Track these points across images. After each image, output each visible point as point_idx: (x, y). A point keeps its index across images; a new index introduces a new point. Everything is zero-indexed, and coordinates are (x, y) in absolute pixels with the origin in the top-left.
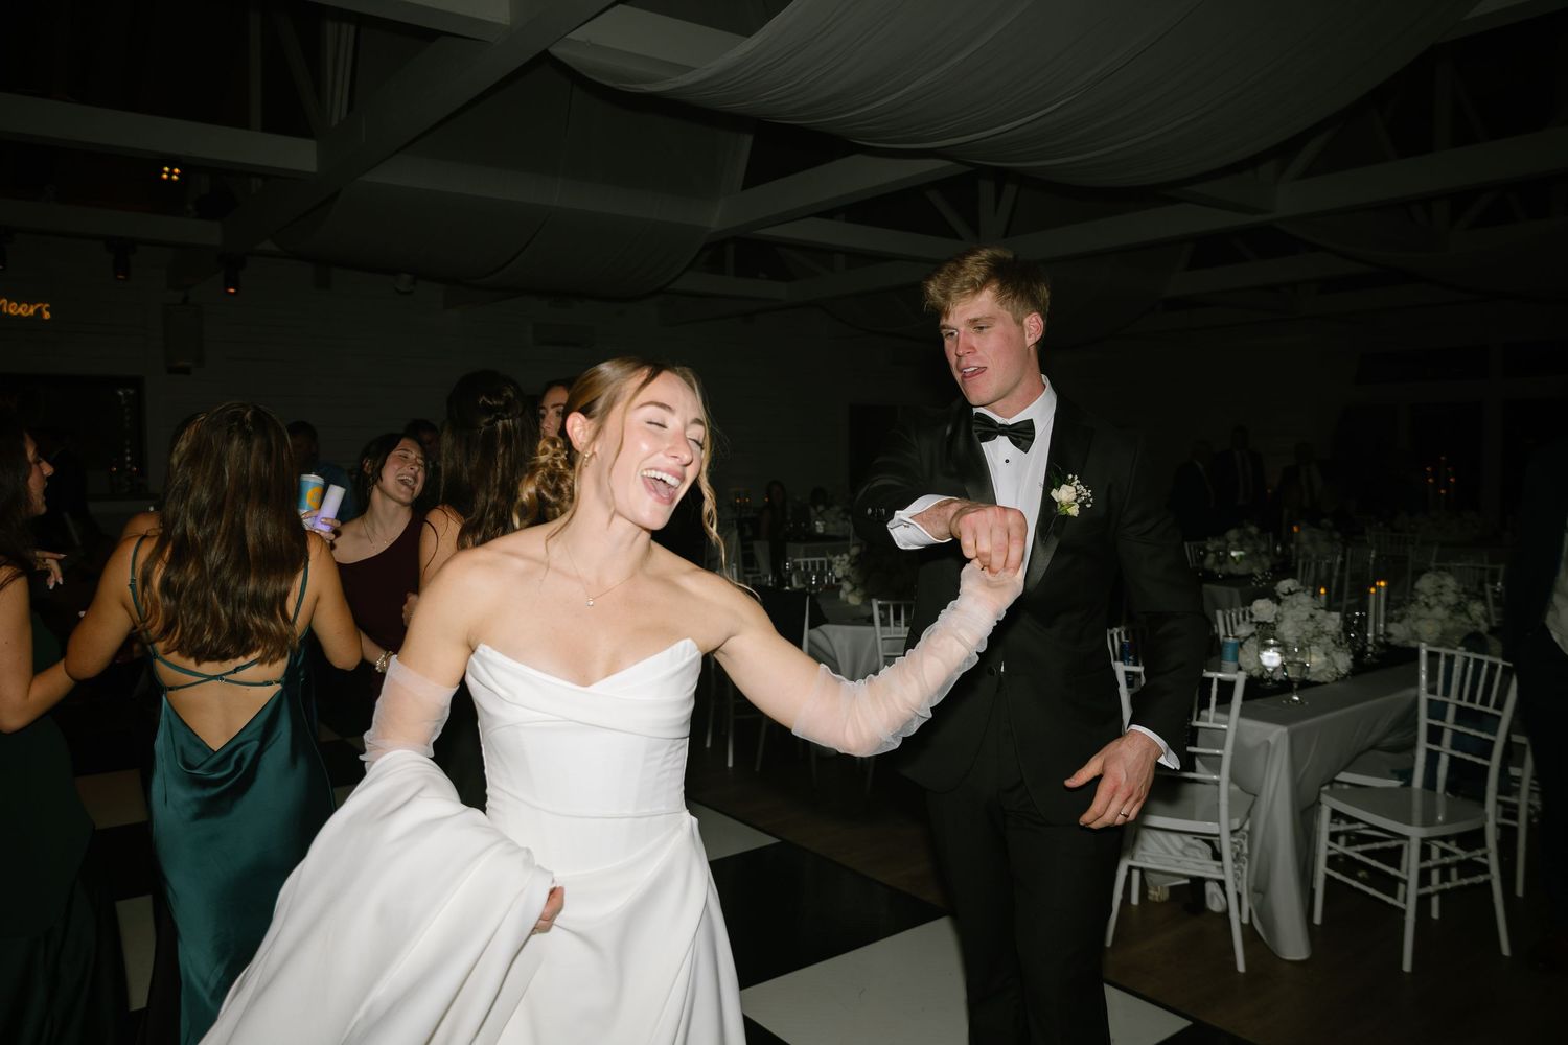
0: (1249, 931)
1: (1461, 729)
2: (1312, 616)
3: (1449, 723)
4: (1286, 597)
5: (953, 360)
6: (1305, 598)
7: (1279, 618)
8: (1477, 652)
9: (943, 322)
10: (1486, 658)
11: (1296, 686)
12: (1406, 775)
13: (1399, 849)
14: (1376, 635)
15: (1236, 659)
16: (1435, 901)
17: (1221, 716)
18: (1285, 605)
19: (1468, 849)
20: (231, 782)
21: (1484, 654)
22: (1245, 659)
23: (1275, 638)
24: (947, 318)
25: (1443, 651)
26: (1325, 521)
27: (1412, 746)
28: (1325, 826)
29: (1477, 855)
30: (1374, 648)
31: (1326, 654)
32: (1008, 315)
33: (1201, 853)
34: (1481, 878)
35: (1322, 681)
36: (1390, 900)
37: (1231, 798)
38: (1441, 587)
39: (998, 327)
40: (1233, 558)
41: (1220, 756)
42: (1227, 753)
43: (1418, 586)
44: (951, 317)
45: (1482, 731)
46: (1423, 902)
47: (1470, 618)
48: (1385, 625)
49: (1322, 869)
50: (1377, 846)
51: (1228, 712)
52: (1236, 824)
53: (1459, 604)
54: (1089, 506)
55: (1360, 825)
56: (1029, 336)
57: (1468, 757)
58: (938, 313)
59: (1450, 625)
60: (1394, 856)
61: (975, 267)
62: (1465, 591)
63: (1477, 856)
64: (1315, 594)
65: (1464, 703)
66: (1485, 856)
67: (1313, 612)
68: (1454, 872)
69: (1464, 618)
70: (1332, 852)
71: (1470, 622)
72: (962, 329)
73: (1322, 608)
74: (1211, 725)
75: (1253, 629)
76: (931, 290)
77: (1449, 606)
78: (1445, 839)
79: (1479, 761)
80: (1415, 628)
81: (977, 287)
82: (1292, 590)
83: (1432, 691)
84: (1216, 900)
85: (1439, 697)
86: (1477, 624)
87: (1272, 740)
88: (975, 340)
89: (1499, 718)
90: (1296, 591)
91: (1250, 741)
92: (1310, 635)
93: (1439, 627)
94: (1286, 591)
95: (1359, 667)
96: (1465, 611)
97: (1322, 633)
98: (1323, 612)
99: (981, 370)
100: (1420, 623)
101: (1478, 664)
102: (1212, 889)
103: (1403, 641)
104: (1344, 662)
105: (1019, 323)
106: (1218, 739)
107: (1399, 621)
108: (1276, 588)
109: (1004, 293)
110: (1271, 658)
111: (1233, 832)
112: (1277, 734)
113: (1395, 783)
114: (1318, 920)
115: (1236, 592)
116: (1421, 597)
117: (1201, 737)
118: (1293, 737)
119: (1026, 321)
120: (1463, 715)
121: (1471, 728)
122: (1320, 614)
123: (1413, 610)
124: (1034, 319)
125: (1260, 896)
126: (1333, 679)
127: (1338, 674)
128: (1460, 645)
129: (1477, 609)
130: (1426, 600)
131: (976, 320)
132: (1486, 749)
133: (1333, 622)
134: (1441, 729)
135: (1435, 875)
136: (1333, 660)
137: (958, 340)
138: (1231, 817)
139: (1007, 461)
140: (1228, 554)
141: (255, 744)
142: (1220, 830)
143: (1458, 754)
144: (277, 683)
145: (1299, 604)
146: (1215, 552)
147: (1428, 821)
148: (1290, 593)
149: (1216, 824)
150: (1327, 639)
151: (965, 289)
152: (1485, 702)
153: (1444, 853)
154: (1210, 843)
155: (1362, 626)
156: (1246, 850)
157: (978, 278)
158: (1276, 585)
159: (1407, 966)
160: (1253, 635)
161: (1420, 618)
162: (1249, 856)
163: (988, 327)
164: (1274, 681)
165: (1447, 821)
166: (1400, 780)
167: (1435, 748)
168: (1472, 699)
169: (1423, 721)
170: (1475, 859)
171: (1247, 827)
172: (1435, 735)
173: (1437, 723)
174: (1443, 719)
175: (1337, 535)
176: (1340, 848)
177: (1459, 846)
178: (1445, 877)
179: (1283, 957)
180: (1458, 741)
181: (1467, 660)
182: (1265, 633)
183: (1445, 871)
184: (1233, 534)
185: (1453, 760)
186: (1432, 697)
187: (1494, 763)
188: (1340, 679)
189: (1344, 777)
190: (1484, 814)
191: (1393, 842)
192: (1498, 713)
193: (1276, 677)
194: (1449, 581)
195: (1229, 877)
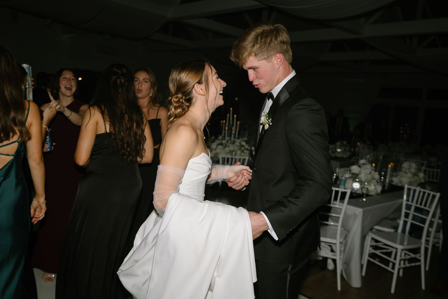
1: (416, 214)
2: (370, 173)
3: (412, 212)
4: (362, 166)
6: (369, 166)
7: (360, 172)
8: (423, 189)
10: (427, 191)
11: (365, 195)
12: (396, 228)
14: (389, 181)
15: (344, 185)
16: (402, 270)
17: (341, 204)
18: (362, 168)
19: (414, 254)
21: (426, 189)
22: (348, 185)
23: (358, 179)
25: (412, 188)
26: (366, 142)
27: (399, 219)
28: (369, 243)
29: (417, 256)
30: (388, 185)
31: (374, 186)
33: (328, 250)
34: (418, 264)
35: (372, 195)
37: (341, 231)
38: (410, 167)
40: (338, 152)
41: (339, 217)
42: (341, 216)
43: (403, 165)
45: (423, 215)
46: (399, 271)
48: (392, 178)
49: (366, 257)
50: (385, 251)
51: (343, 202)
52: (342, 240)
53: (416, 173)
55: (380, 244)
57: (418, 224)
59: (412, 180)
60: (389, 254)
62: (418, 169)
64: (372, 165)
65: (418, 206)
66: (420, 256)
67: (371, 171)
68: (407, 262)
69: (416, 178)
70: (370, 252)
71: (419, 179)
73: (373, 170)
74: (338, 206)
75: (350, 175)
77: (412, 173)
78: (406, 250)
79: (421, 225)
80: (401, 179)
83: (407, 200)
84: (331, 265)
85: (410, 203)
86: (422, 180)
87: (357, 213)
89: (429, 211)
90: (366, 164)
91: (349, 213)
92: (370, 179)
93: (409, 180)
94: (362, 163)
95: (383, 191)
96: (417, 175)
97: (374, 179)
100: (403, 178)
101: (424, 193)
102: (330, 262)
103: (397, 184)
104: (379, 189)
106: (339, 211)
107: (396, 177)
108: (359, 162)
110: (356, 186)
111: (341, 243)
112: (359, 211)
113: (392, 230)
114: (363, 274)
115: (338, 163)
116: (403, 169)
117: (332, 210)
118: (364, 212)
120: (417, 209)
121: (419, 214)
122: (373, 172)
123: (401, 173)
125: (346, 265)
126: (375, 194)
128: (418, 186)
129: (421, 175)
130: (405, 171)
132: (424, 221)
133: (377, 176)
134: (409, 214)
136: (376, 188)
138: (341, 237)
140: (336, 150)
141: (2, 178)
142: (336, 242)
143: (414, 222)
144: (12, 155)
145: (366, 168)
146: (332, 149)
147: (402, 243)
148: (364, 164)
149: (335, 240)
150: (374, 181)
152: (425, 205)
154: (330, 246)
155: (385, 176)
156: (343, 249)
159: (393, 291)
160: (350, 177)
161: (403, 176)
162: (344, 251)
164: (357, 194)
165: (408, 244)
166: (394, 229)
167: (407, 219)
168: (421, 204)
169: (404, 210)
171: (344, 242)
172: (407, 215)
173: (408, 211)
174: (410, 210)
175: (371, 147)
176: (373, 251)
177: (411, 252)
179: (353, 286)
180: (414, 218)
181: (420, 192)
182: (355, 177)
184: (338, 144)
185: (412, 224)
186: (408, 203)
187: (426, 226)
188: (378, 194)
189: (377, 227)
190: (421, 243)
191: (390, 249)
192: (429, 209)
193: (358, 192)
194: (414, 165)
195: (338, 258)
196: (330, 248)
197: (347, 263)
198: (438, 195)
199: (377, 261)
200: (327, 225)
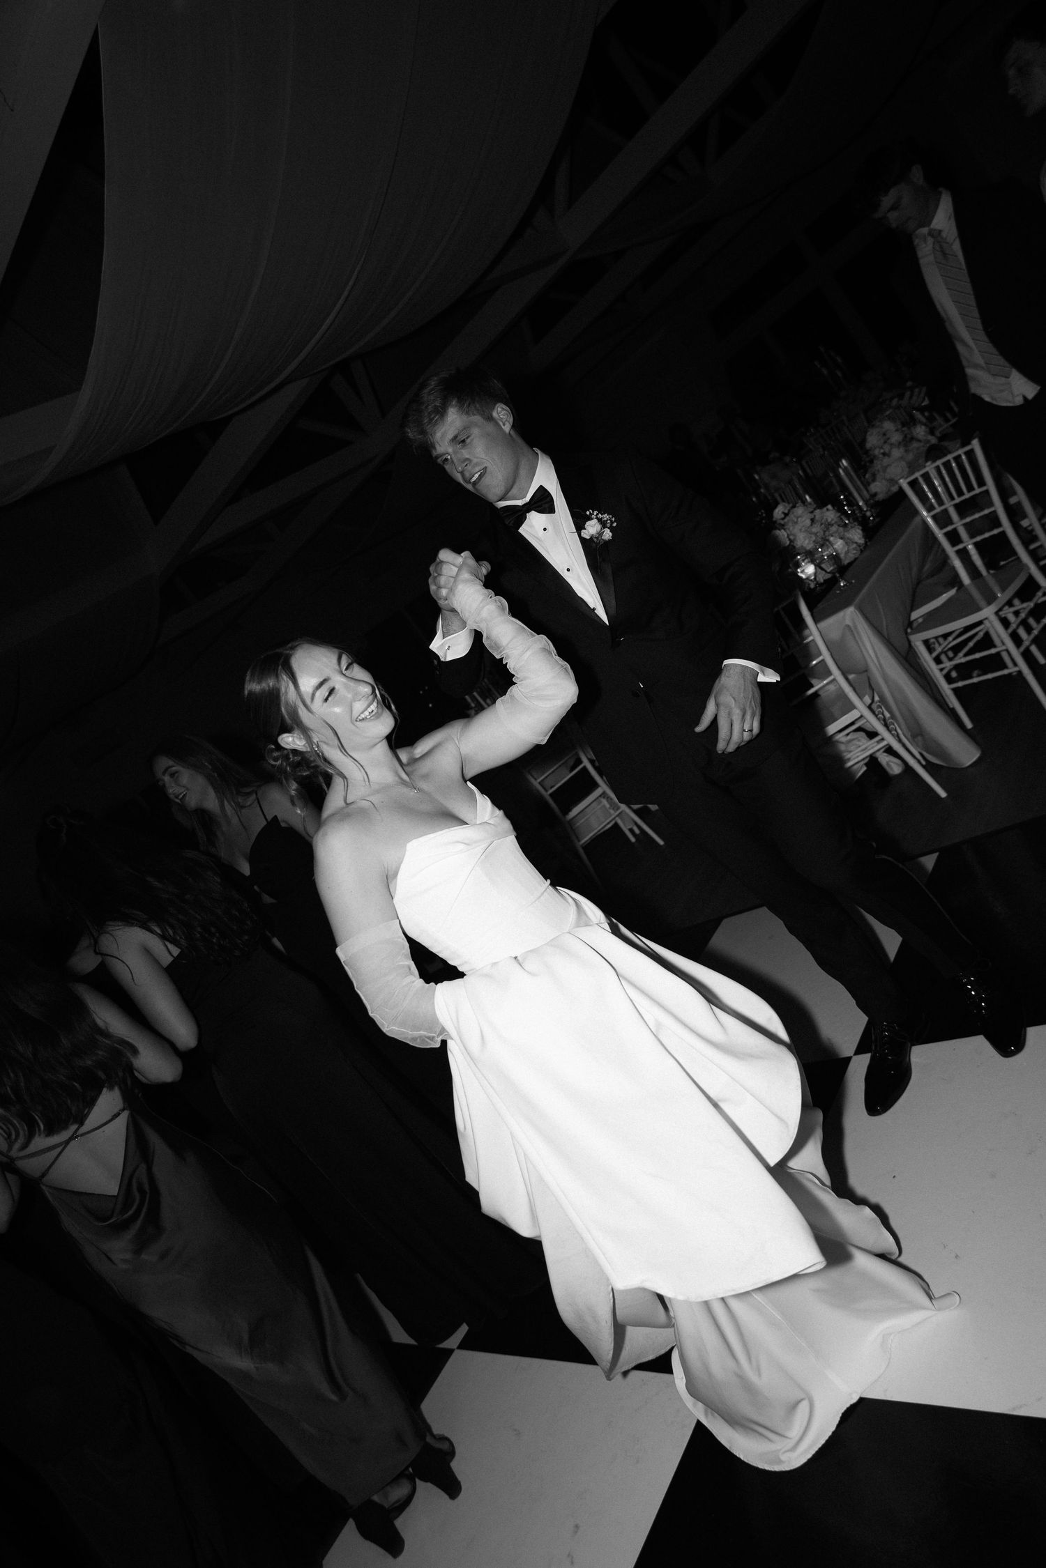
0: (930, 767)
1: (968, 520)
2: (813, 520)
3: (958, 524)
4: (786, 520)
5: (459, 478)
6: (800, 510)
7: (792, 537)
8: (940, 458)
9: (434, 453)
10: (950, 457)
11: (837, 575)
12: (955, 581)
13: (987, 634)
14: (866, 502)
16: (1034, 649)
18: (790, 526)
19: (1030, 599)
20: (144, 1210)
21: (945, 455)
23: (799, 554)
24: (435, 448)
25: (917, 475)
26: (772, 456)
27: (946, 558)
28: (926, 658)
30: (870, 511)
31: (841, 538)
32: (477, 418)
33: (859, 741)
35: (852, 559)
36: (1006, 672)
37: (852, 685)
38: (884, 434)
39: (475, 431)
41: (823, 660)
42: (826, 655)
43: (868, 445)
44: (438, 447)
45: (982, 509)
46: (1027, 655)
47: (920, 441)
48: (868, 491)
49: (946, 689)
50: (971, 644)
52: (868, 700)
53: (906, 436)
54: (615, 524)
56: (504, 425)
57: (987, 535)
58: (426, 448)
59: (910, 457)
60: (987, 641)
61: (431, 396)
62: (903, 425)
63: (1039, 598)
64: (804, 502)
65: (958, 500)
67: (812, 516)
68: (1031, 621)
69: (915, 445)
70: (945, 672)
71: (922, 444)
72: (450, 450)
73: (815, 509)
76: (410, 435)
77: (900, 443)
78: (1009, 603)
79: (996, 532)
80: (888, 476)
81: (441, 412)
82: (786, 511)
83: (930, 508)
84: (892, 765)
85: (938, 509)
86: (928, 441)
87: (848, 622)
88: (465, 453)
89: (987, 492)
90: (789, 511)
91: (835, 635)
92: (822, 533)
93: (903, 463)
94: (783, 516)
95: (870, 532)
96: (912, 439)
97: (830, 525)
98: (818, 511)
99: (484, 472)
100: (888, 470)
101: (947, 465)
102: (884, 759)
103: (887, 493)
104: (857, 535)
105: (490, 418)
107: (874, 480)
108: (774, 519)
109: (464, 405)
110: (807, 570)
111: (870, 708)
112: (849, 615)
113: (953, 592)
114: (969, 725)
116: (876, 452)
118: (861, 610)
119: (495, 414)
120: (962, 509)
121: (973, 514)
122: (817, 514)
123: (877, 465)
124: (499, 409)
125: (920, 738)
126: (859, 553)
127: (859, 546)
128: (926, 461)
129: (920, 431)
130: (882, 451)
131: (455, 437)
132: (994, 521)
133: (830, 514)
134: (955, 530)
135: (1022, 632)
136: (848, 538)
137: (453, 462)
138: (861, 697)
139: (545, 529)
141: (143, 1167)
142: (860, 712)
143: (979, 538)
145: (798, 518)
147: (990, 599)
148: (786, 515)
149: (855, 710)
150: (834, 528)
151: (433, 418)
152: (970, 488)
153: (1017, 613)
154: (859, 729)
155: (852, 502)
156: (887, 715)
157: (437, 404)
158: (772, 517)
161: (886, 467)
162: (893, 716)
163: (467, 438)
164: (821, 584)
165: (1003, 590)
166: (953, 587)
167: (960, 546)
168: (960, 493)
169: (939, 534)
170: (1040, 601)
171: (877, 698)
172: (954, 538)
173: (949, 528)
174: (951, 523)
175: (787, 459)
176: (948, 665)
177: (1023, 601)
178: (1029, 630)
179: (963, 767)
180: (973, 530)
181: (938, 468)
183: (1024, 623)
185: (976, 545)
186: (933, 513)
187: (1006, 525)
188: (863, 549)
189: (915, 615)
190: (1025, 567)
191: (980, 632)
192: (984, 488)
193: (821, 579)
194: (888, 426)
195: (891, 740)
196: (862, 734)
197: (917, 732)
198: (976, 444)
199: (979, 676)
200: (816, 694)
